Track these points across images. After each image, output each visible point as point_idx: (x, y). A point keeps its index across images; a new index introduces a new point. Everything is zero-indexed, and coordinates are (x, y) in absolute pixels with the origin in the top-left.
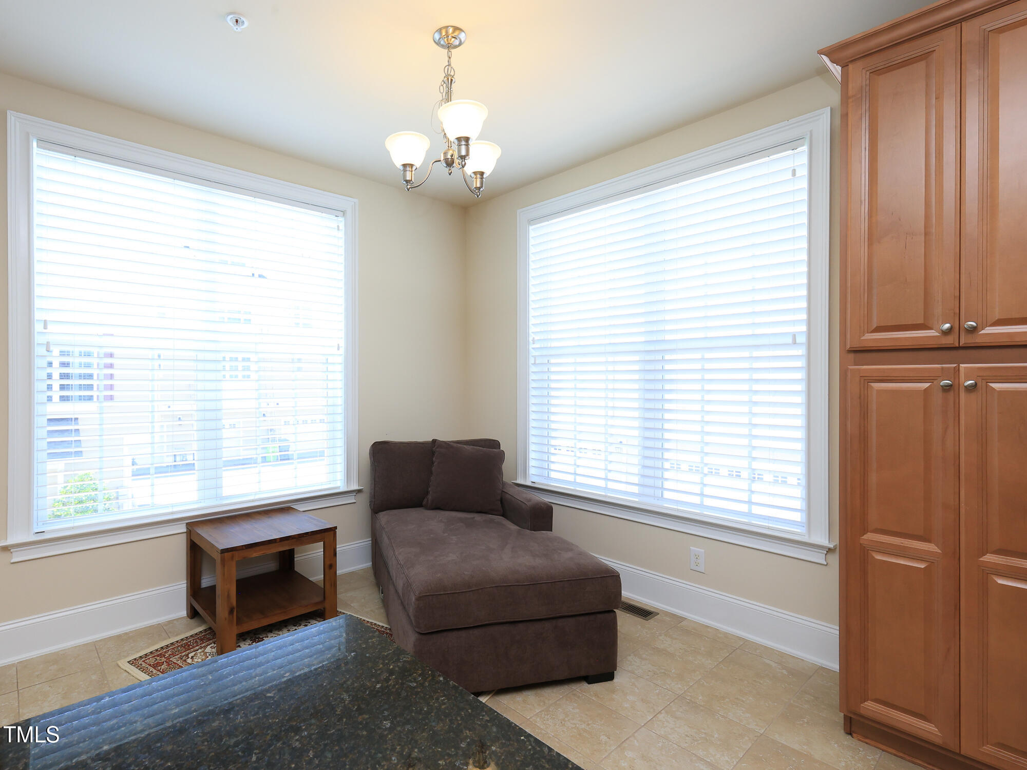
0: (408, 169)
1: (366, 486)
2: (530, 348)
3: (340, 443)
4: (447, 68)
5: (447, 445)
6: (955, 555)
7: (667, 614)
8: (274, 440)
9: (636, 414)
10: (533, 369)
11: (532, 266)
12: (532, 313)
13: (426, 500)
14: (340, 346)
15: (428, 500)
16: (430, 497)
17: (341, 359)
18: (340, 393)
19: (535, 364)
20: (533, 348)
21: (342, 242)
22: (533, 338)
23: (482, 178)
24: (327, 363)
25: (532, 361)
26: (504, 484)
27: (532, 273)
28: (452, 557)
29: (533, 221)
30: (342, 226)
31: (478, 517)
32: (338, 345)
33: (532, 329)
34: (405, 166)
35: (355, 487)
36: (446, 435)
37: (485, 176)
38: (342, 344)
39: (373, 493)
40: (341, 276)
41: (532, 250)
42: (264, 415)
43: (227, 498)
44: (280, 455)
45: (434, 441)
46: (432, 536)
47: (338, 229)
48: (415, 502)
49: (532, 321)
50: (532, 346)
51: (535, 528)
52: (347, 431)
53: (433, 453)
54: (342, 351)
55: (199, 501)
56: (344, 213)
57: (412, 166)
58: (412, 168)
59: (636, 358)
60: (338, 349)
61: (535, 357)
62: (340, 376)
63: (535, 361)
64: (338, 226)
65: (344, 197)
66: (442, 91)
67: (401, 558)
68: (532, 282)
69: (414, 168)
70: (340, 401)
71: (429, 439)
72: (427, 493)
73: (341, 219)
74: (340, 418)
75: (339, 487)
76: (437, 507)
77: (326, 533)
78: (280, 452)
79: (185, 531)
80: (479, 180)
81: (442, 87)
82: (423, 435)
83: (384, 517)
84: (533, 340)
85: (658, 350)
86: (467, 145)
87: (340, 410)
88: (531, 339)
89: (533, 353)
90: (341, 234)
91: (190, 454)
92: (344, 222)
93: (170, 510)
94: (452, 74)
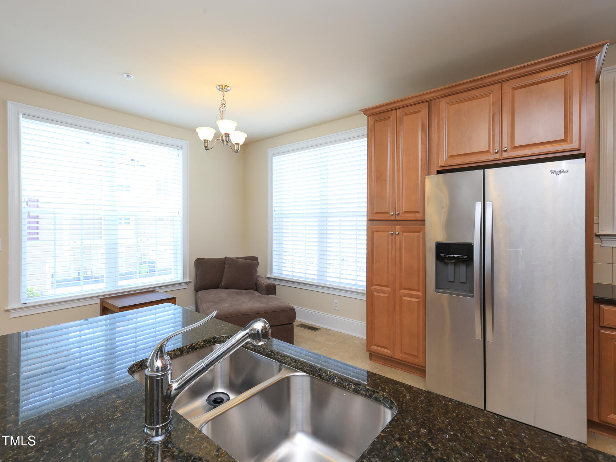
0: (206, 142)
1: (193, 280)
2: (273, 214)
3: (180, 259)
4: (222, 101)
5: (232, 259)
6: (394, 291)
7: (324, 329)
8: (145, 262)
9: (316, 244)
10: (274, 223)
11: (274, 175)
12: (274, 198)
13: (221, 284)
14: (180, 212)
15: (221, 285)
16: (223, 283)
17: (180, 219)
18: (180, 235)
19: (275, 221)
20: (274, 214)
21: (180, 162)
22: (274, 209)
23: (239, 146)
24: (173, 221)
25: (274, 220)
26: (258, 277)
27: (274, 179)
28: (226, 305)
29: (275, 155)
30: (181, 154)
31: (244, 291)
32: (179, 212)
33: (274, 205)
34: (205, 140)
35: (188, 280)
36: (232, 255)
37: (240, 145)
38: (181, 211)
39: (195, 283)
40: (180, 178)
41: (274, 168)
42: (139, 246)
43: (121, 286)
44: (149, 270)
45: (226, 258)
46: (220, 298)
47: (179, 156)
48: (215, 286)
49: (274, 201)
50: (274, 213)
51: (267, 294)
52: (183, 254)
53: (225, 263)
54: (181, 215)
55: (106, 288)
56: (182, 148)
57: (207, 140)
58: (207, 141)
59: (316, 219)
60: (179, 214)
61: (275, 218)
62: (180, 227)
63: (275, 220)
64: (179, 154)
65: (182, 140)
66: (220, 110)
67: (204, 307)
68: (274, 183)
69: (208, 141)
70: (180, 239)
71: (223, 257)
72: (222, 281)
73: (180, 151)
74: (180, 247)
75: (179, 281)
76: (226, 287)
77: (171, 300)
78: (149, 268)
79: (100, 302)
80: (237, 147)
81: (220, 108)
82: (221, 255)
83: (200, 293)
84: (274, 210)
85: (325, 217)
86: (229, 137)
87: (180, 243)
88: (273, 209)
89: (275, 216)
90: (180, 158)
91: (90, 271)
92: (181, 152)
93: (92, 292)
94: (225, 103)
